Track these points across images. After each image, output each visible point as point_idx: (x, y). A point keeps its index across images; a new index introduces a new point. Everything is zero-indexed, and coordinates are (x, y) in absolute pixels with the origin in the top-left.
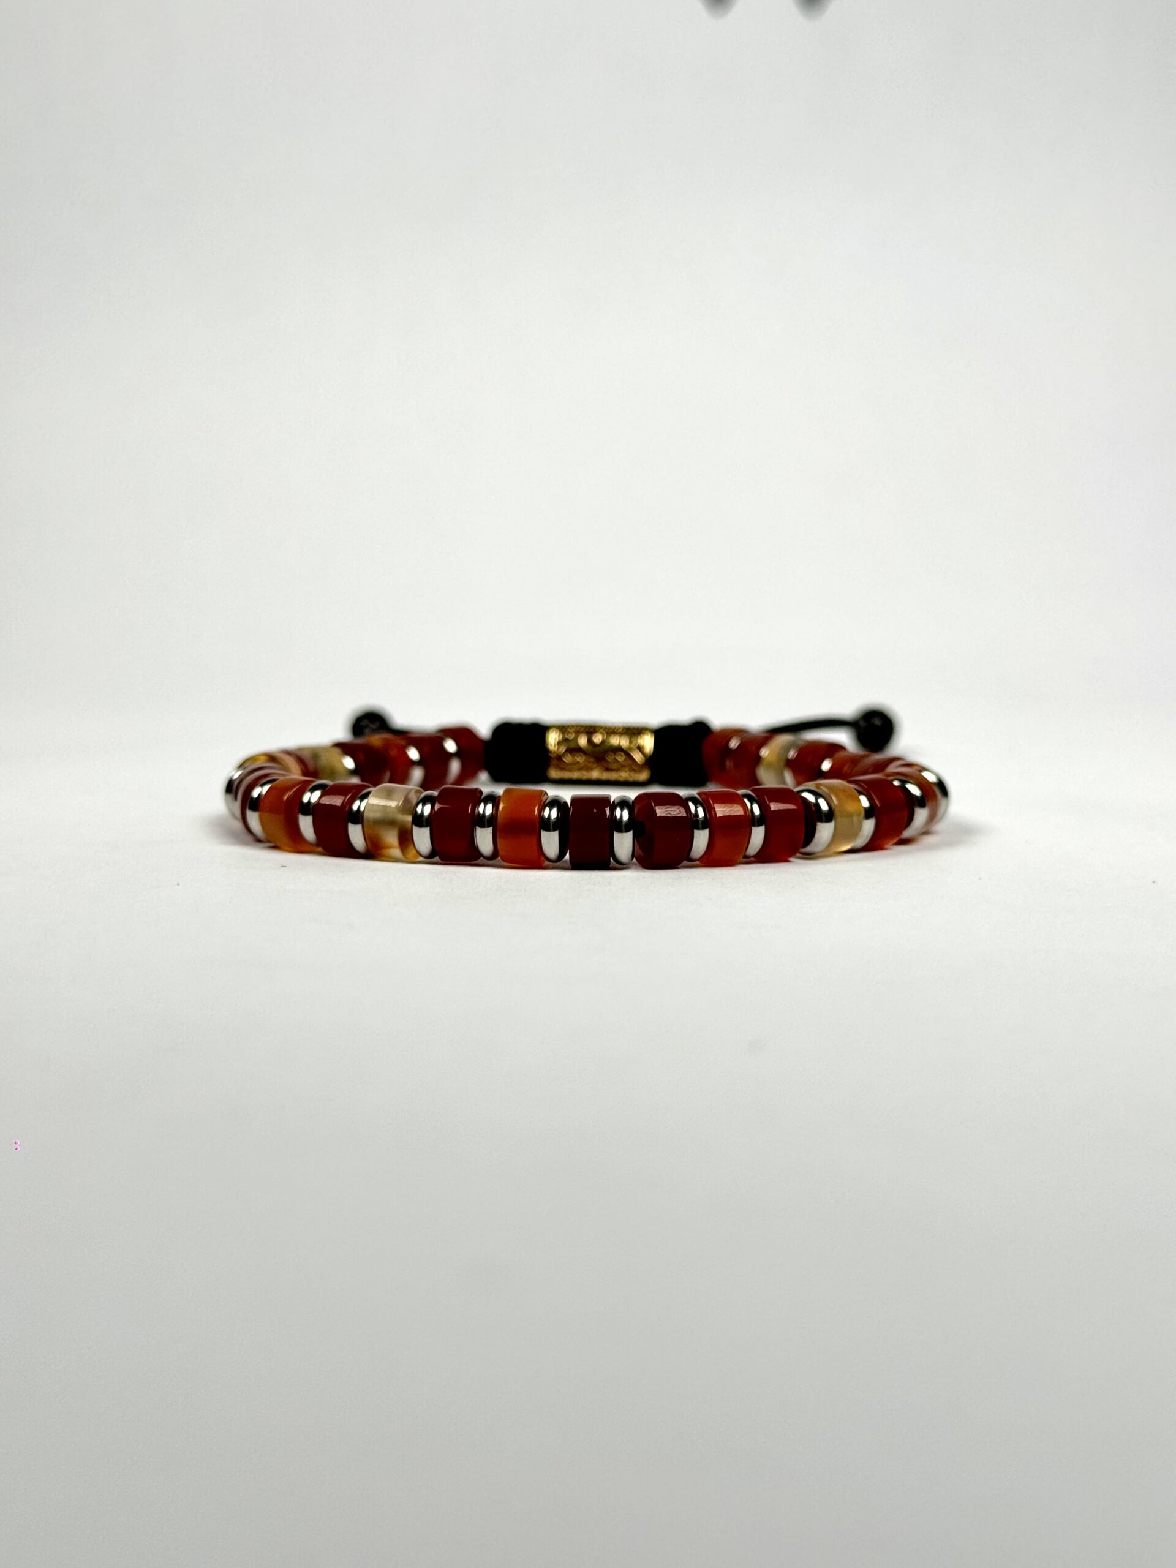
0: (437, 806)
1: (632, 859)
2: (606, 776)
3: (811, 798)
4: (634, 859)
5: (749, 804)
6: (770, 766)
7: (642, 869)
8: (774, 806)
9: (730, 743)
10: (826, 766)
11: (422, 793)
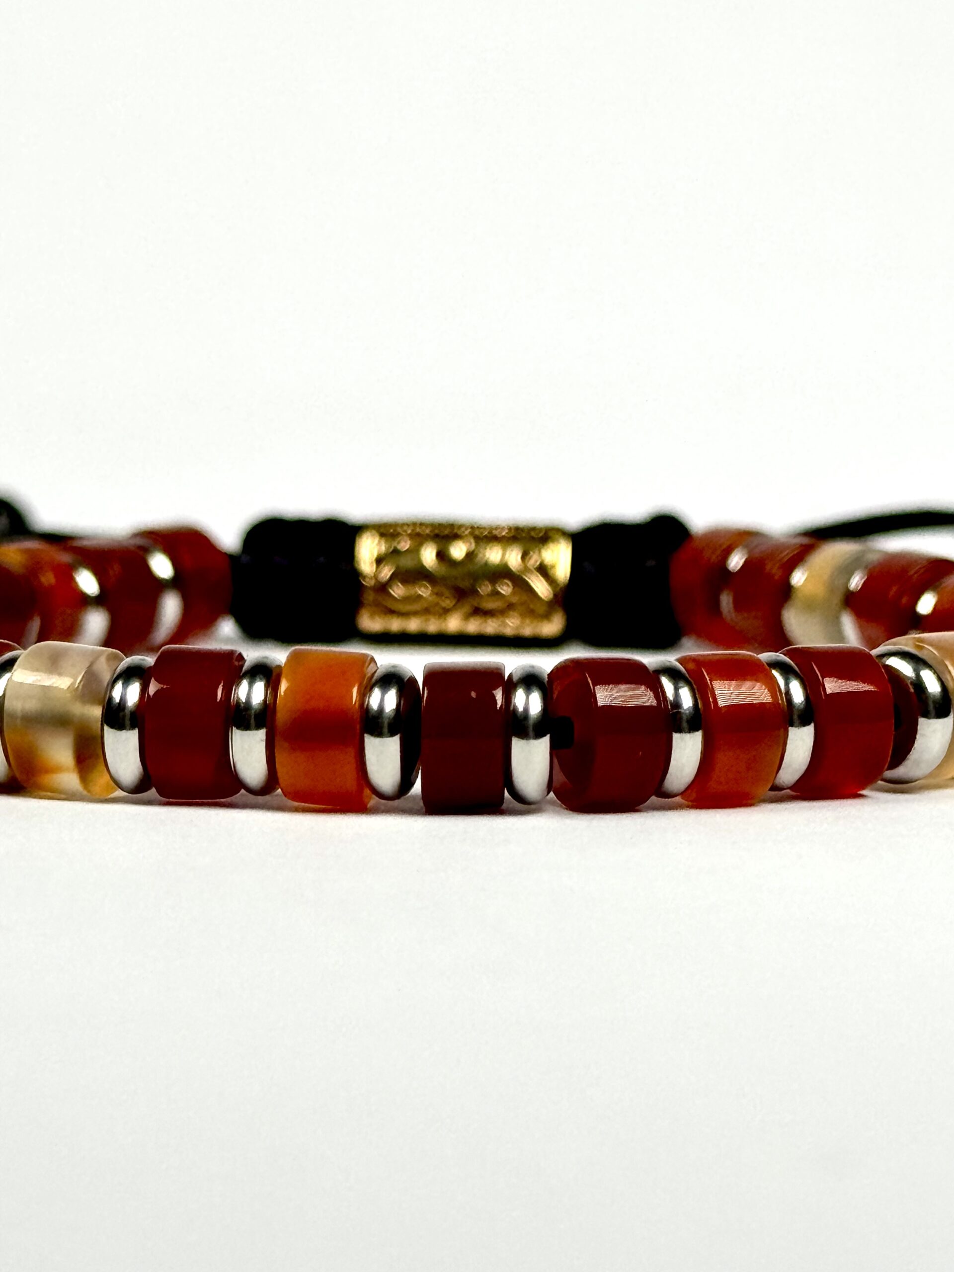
0: (153, 688)
1: (548, 793)
2: (473, 627)
3: (905, 668)
4: (552, 794)
5: (781, 681)
6: (810, 606)
7: (566, 812)
8: (832, 686)
9: (729, 561)
10: (926, 604)
11: (123, 660)
